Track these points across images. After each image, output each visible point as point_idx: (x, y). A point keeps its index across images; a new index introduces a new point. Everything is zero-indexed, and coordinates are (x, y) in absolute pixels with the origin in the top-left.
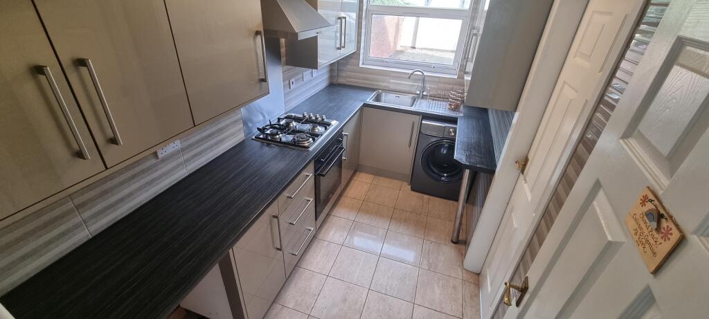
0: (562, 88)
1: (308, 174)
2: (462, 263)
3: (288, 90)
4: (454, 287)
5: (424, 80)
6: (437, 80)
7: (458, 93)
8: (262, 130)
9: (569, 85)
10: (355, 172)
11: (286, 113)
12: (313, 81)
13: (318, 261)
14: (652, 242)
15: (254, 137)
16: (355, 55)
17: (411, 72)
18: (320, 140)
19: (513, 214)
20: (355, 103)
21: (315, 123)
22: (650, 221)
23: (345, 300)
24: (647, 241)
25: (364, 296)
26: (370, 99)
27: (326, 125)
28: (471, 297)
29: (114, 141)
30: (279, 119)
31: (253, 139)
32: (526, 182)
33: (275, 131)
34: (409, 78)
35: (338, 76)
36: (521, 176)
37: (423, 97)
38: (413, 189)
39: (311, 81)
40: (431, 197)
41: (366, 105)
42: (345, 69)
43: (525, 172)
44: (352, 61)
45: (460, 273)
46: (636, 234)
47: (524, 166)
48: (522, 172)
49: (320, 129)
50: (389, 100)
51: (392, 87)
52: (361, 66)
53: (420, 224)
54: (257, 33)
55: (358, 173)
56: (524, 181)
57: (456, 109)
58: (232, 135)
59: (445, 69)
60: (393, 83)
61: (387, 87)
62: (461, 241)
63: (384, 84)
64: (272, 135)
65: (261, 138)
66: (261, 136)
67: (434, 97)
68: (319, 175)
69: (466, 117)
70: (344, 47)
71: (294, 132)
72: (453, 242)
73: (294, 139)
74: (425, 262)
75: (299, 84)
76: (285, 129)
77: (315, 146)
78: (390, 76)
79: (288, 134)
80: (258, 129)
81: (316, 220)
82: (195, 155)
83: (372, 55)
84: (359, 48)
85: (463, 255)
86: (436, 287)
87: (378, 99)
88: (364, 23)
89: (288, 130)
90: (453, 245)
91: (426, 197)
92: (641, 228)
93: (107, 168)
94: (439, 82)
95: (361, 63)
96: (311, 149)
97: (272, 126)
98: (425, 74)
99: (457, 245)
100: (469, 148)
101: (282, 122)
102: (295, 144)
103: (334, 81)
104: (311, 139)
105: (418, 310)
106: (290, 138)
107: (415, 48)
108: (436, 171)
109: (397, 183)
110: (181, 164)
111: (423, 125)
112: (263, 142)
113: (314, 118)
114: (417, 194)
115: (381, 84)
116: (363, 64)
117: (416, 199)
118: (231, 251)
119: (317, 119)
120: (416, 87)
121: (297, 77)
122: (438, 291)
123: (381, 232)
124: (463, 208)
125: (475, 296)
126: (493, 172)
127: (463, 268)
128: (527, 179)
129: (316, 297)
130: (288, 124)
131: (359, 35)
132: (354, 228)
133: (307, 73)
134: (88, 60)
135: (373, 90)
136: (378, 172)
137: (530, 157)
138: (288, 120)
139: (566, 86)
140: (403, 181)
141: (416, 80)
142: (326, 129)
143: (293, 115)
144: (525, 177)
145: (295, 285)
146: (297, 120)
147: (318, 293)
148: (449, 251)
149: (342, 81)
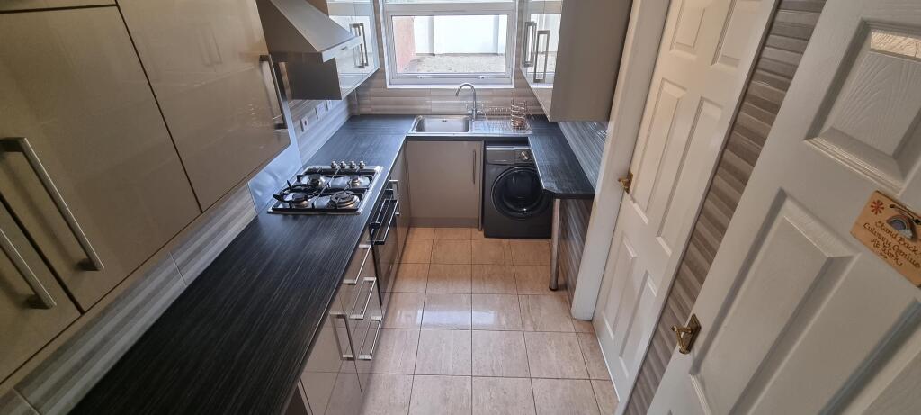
0: (661, 87)
1: (365, 246)
2: (570, 314)
3: (302, 133)
4: (570, 344)
5: (474, 95)
6: (491, 93)
7: (522, 106)
8: (280, 197)
9: (669, 82)
10: (409, 227)
11: (304, 167)
12: (330, 115)
13: (395, 359)
14: (907, 252)
15: (270, 210)
16: (379, 73)
17: (457, 87)
18: (367, 196)
19: (624, 241)
20: (394, 139)
21: (351, 173)
22: (898, 230)
23: (446, 400)
24: (900, 252)
25: (468, 387)
26: (410, 129)
27: (369, 174)
28: (591, 351)
29: (88, 265)
30: (299, 178)
31: (269, 213)
32: (634, 201)
33: (300, 195)
34: (457, 95)
35: (359, 104)
36: (627, 197)
37: (478, 117)
38: (486, 236)
39: (327, 115)
40: (512, 241)
41: (408, 139)
42: (367, 93)
43: (631, 190)
44: (376, 81)
45: (570, 326)
46: (877, 246)
47: (628, 184)
48: (628, 191)
49: (362, 181)
50: (434, 127)
51: (435, 109)
52: (388, 87)
53: (507, 278)
54: (263, 59)
55: (412, 229)
56: (631, 202)
57: (521, 126)
58: (239, 213)
59: (497, 78)
60: (435, 104)
61: (427, 110)
62: (562, 286)
63: (422, 107)
64: (298, 201)
65: (280, 209)
66: (281, 206)
67: (492, 116)
68: (377, 243)
69: (537, 134)
70: (367, 64)
71: (329, 191)
72: (551, 289)
73: (331, 201)
74: (528, 322)
75: (313, 124)
76: (313, 189)
77: (365, 205)
78: (430, 96)
79: (322, 196)
80: (275, 196)
81: (381, 304)
82: (192, 254)
83: (400, 70)
84: (382, 64)
85: (569, 302)
86: (549, 348)
87: (420, 128)
88: (383, 29)
89: (320, 190)
90: (551, 292)
91: (505, 241)
92: (883, 239)
93: (82, 312)
94: (493, 96)
95: (388, 83)
96: (360, 211)
97: (292, 189)
98: (475, 87)
99: (556, 293)
100: (554, 172)
101: (305, 181)
102: (335, 209)
103: (356, 112)
104: (356, 197)
105: (537, 384)
106: (325, 201)
107: (434, 55)
108: (511, 207)
109: (464, 233)
110: (174, 273)
111: (487, 153)
112: (285, 215)
113: (347, 167)
114: (493, 240)
115: (418, 107)
116: (390, 84)
117: (494, 247)
118: (299, 385)
119: (352, 167)
120: (466, 105)
121: (310, 113)
122: (553, 355)
123: (465, 299)
124: (559, 245)
125: (595, 348)
126: (592, 196)
127: (573, 319)
128: (635, 197)
129: (407, 408)
130: (315, 183)
131: (380, 45)
132: (429, 301)
133: (321, 106)
134: (22, 138)
135: (412, 116)
136: (438, 223)
137: (634, 171)
138: (314, 176)
139: (666, 83)
140: (471, 227)
141: (466, 97)
142: (371, 179)
143: (317, 167)
144: (631, 196)
145: (374, 400)
146: (327, 174)
147: (407, 401)
148: (551, 302)
149: (365, 110)
